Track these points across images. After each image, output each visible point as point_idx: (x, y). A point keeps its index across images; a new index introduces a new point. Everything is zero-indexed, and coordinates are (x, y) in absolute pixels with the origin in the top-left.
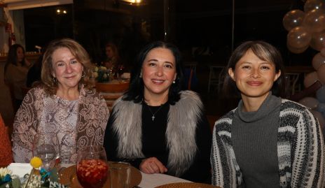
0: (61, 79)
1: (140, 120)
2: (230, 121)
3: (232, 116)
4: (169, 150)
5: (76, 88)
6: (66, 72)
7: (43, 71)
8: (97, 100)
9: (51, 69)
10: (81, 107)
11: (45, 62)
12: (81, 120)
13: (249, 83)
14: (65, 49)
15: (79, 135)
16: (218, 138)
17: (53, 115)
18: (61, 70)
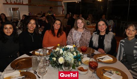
0: (79, 27)
1: (98, 38)
2: (124, 41)
3: (125, 40)
4: (104, 46)
5: (82, 29)
6: (80, 25)
7: (75, 24)
8: (87, 33)
9: (77, 24)
10: (83, 33)
11: (75, 22)
12: (82, 37)
13: (128, 34)
14: (80, 20)
15: (80, 40)
16: (120, 45)
17: (76, 35)
18: (79, 25)
